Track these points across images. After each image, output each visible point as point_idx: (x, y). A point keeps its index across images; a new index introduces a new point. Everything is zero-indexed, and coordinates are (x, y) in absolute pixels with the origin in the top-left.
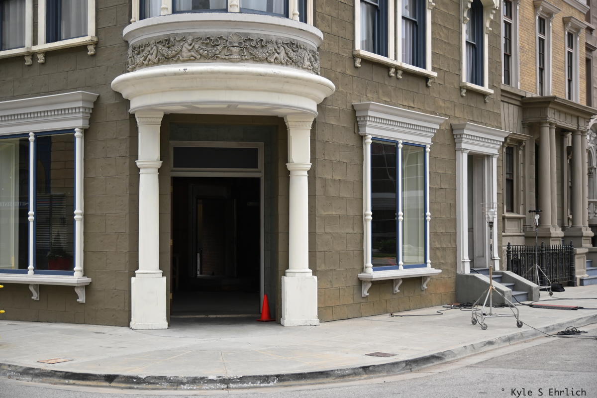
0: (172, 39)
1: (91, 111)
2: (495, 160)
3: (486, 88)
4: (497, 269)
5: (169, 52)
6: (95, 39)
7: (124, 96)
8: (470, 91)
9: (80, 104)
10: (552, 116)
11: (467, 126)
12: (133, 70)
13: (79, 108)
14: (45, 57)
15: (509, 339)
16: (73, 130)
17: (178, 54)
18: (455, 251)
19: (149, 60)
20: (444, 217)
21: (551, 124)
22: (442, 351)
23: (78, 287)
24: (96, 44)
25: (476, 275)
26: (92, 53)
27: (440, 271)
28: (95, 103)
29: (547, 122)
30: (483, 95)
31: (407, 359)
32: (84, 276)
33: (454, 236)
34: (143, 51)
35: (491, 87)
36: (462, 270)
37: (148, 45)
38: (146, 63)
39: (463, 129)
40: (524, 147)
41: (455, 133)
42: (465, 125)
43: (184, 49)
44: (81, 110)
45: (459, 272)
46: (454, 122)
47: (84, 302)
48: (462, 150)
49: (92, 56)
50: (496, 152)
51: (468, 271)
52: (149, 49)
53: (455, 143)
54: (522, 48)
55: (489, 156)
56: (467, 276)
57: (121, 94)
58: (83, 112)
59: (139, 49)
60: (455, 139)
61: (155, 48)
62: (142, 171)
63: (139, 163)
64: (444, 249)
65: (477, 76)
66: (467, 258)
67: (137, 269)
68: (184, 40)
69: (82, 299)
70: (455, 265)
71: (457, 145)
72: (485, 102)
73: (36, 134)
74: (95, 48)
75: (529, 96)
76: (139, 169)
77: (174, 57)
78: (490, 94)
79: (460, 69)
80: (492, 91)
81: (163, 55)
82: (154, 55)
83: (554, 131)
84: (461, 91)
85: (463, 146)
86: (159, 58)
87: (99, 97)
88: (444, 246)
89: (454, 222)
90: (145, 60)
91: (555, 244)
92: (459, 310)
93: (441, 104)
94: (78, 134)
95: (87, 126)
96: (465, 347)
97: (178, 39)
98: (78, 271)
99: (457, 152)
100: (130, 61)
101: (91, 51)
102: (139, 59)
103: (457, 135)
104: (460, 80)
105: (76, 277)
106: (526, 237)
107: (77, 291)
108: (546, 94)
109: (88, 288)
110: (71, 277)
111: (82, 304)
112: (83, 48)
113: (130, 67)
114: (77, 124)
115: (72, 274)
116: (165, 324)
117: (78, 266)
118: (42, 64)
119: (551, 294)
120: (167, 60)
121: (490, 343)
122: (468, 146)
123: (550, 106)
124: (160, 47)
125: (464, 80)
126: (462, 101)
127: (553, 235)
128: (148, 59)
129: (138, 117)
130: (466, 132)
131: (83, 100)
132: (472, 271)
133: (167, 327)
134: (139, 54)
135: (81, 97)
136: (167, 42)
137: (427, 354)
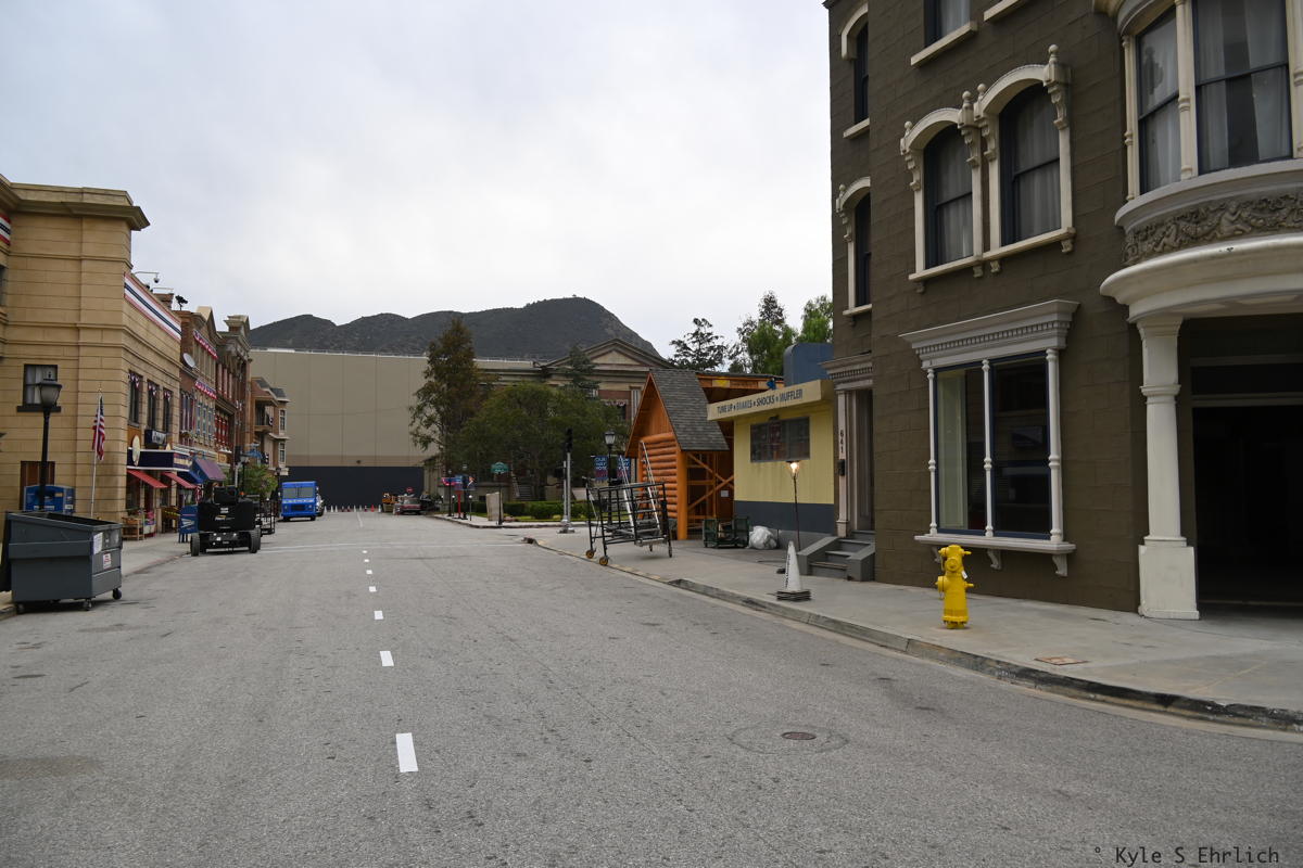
0: (1203, 210)
1: (1068, 326)
5: (1199, 229)
6: (1073, 231)
7: (1118, 301)
9: (1055, 317)
12: (1136, 262)
13: (1053, 323)
14: (1001, 264)
16: (1043, 353)
17: (1213, 229)
19: (1165, 245)
23: (1056, 555)
24: (1073, 237)
26: (1069, 249)
28: (1074, 315)
32: (1064, 540)
34: (1152, 234)
37: (1162, 225)
38: (1159, 249)
43: (1223, 221)
44: (1056, 325)
47: (1066, 574)
49: (1068, 253)
52: (1164, 229)
57: (1113, 300)
58: (1058, 328)
59: (1144, 233)
61: (1173, 227)
62: (1149, 400)
63: (1145, 390)
67: (1148, 534)
68: (1222, 208)
69: (1062, 571)
73: (991, 361)
74: (1073, 243)
76: (1145, 398)
77: (1207, 234)
81: (1187, 235)
82: (1172, 237)
86: (1181, 241)
87: (1079, 306)
90: (1156, 246)
94: (1050, 356)
95: (1063, 345)
97: (1212, 209)
98: (1056, 534)
100: (1130, 251)
101: (1067, 247)
102: (1147, 247)
105: (1054, 542)
107: (1056, 561)
109: (1070, 557)
110: (1047, 541)
111: (1063, 577)
112: (1055, 245)
113: (1131, 259)
114: (1049, 344)
115: (1049, 538)
116: (1195, 614)
117: (1056, 529)
118: (997, 273)
120: (1195, 241)
124: (1182, 224)
128: (1162, 243)
129: (1144, 328)
131: (1059, 312)
133: (1197, 617)
134: (1146, 238)
135: (1055, 308)
136: (1195, 216)
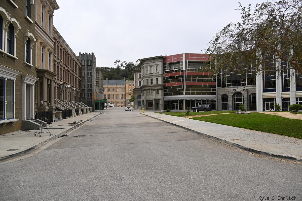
2: (34, 86)
3: (31, 65)
4: (34, 118)
8: (27, 65)
10: (46, 75)
11: (27, 76)
15: (50, 139)
18: (22, 114)
20: (19, 103)
21: (46, 77)
22: (34, 146)
25: (29, 121)
27: (18, 120)
29: (45, 77)
30: (30, 67)
31: (24, 150)
33: (21, 109)
35: (32, 64)
36: (24, 119)
39: (25, 76)
40: (38, 83)
41: (22, 77)
42: (26, 75)
45: (23, 120)
46: (22, 74)
48: (25, 83)
50: (34, 84)
51: (26, 120)
53: (22, 80)
54: (37, 55)
55: (32, 85)
56: (26, 121)
60: (22, 79)
64: (19, 113)
65: (28, 60)
66: (25, 116)
70: (22, 118)
71: (23, 81)
72: (31, 69)
75: (39, 69)
78: (32, 67)
79: (24, 58)
80: (33, 66)
83: (47, 79)
84: (24, 65)
85: (25, 81)
88: (19, 112)
89: (22, 104)
91: (47, 111)
92: (25, 132)
93: (18, 68)
96: (40, 143)
99: (23, 83)
103: (23, 78)
104: (24, 61)
106: (38, 109)
108: (43, 69)
119: (49, 125)
121: (46, 141)
122: (26, 81)
123: (46, 72)
125: (25, 61)
126: (24, 67)
127: (46, 108)
130: (26, 77)
132: (27, 119)
137: (30, 148)
